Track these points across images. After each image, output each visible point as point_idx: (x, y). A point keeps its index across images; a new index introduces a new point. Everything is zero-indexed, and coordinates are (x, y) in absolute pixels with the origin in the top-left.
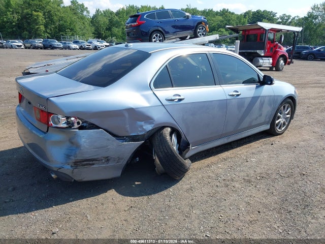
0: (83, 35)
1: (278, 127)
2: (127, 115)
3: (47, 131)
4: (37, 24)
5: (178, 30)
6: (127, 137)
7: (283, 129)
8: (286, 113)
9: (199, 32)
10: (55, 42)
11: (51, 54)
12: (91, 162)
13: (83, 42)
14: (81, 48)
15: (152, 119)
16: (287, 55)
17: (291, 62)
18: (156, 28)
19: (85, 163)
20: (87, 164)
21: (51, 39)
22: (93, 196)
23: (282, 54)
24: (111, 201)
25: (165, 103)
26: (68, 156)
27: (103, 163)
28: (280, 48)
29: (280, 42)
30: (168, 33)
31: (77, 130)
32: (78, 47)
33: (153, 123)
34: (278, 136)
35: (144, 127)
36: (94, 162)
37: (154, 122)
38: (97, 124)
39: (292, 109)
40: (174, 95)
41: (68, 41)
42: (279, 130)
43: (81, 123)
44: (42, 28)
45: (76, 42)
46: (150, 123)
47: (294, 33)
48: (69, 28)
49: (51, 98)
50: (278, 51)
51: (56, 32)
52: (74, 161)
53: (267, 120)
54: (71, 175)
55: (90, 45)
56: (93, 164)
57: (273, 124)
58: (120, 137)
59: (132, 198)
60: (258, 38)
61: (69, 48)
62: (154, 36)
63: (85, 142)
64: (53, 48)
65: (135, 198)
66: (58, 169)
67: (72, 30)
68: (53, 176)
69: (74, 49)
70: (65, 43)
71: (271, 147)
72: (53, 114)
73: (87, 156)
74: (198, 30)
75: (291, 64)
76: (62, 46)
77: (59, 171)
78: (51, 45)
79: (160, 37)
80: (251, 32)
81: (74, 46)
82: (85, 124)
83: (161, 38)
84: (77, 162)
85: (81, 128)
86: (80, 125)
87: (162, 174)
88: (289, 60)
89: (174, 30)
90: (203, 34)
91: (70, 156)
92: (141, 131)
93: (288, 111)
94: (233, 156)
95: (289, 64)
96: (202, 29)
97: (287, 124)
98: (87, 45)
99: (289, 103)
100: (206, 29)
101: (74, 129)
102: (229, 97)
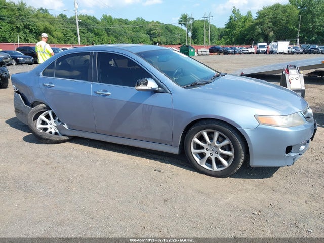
8: (217, 145)
42: (205, 167)
93: (223, 144)
97: (226, 166)
102: (95, 95)
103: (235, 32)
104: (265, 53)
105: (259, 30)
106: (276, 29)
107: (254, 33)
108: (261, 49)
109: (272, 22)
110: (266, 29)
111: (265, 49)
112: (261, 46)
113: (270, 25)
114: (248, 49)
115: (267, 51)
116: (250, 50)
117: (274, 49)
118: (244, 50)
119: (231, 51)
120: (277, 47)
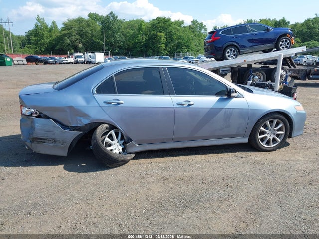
1: (264, 142)
2: (68, 111)
4: (160, 43)
5: (255, 44)
6: (71, 127)
7: (273, 146)
8: (275, 129)
9: (281, 45)
12: (43, 141)
13: (192, 58)
15: (89, 116)
18: (231, 43)
20: (40, 142)
27: (52, 143)
30: (244, 47)
31: (36, 118)
33: (89, 119)
35: (82, 121)
36: (45, 141)
37: (91, 118)
39: (285, 125)
42: (265, 146)
43: (38, 113)
44: (163, 46)
45: (186, 58)
48: (186, 46)
53: (242, 133)
54: (31, 148)
55: (198, 61)
56: (45, 143)
58: (66, 126)
62: (229, 50)
63: (38, 126)
67: (188, 47)
70: (177, 59)
73: (40, 136)
74: (281, 43)
79: (234, 52)
82: (41, 115)
83: (236, 53)
84: (34, 139)
85: (38, 117)
89: (251, 44)
90: (286, 47)
92: (80, 124)
93: (279, 127)
96: (286, 41)
97: (279, 142)
98: (195, 61)
100: (290, 42)
101: (33, 116)
102: (177, 106)
103: (43, 41)
104: (83, 63)
105: (68, 41)
106: (83, 41)
107: (63, 43)
108: (79, 60)
109: (79, 34)
110: (75, 41)
111: (83, 59)
112: (78, 57)
113: (78, 36)
114: (67, 59)
115: (85, 61)
116: (69, 60)
117: (92, 60)
118: (64, 60)
119: (51, 61)
120: (94, 58)
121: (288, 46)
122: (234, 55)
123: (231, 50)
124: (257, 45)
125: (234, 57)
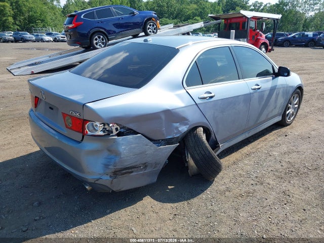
0: (55, 26)
1: (288, 117)
2: (163, 117)
3: (82, 140)
4: (4, 15)
6: (162, 140)
7: (292, 118)
8: (295, 103)
9: (149, 29)
10: (27, 34)
11: (24, 47)
12: (130, 170)
13: (57, 34)
14: (55, 40)
15: (187, 120)
16: (268, 42)
17: (272, 50)
18: (97, 29)
19: (124, 171)
20: (125, 173)
21: (21, 31)
22: (130, 206)
23: (263, 41)
24: (151, 209)
25: (198, 101)
26: (106, 166)
27: (141, 170)
28: (261, 36)
29: (261, 30)
31: (116, 137)
32: (52, 39)
34: (288, 127)
35: (180, 129)
36: (133, 170)
37: (189, 123)
38: (134, 128)
39: (299, 99)
40: (206, 93)
41: (40, 33)
42: (289, 121)
43: (119, 128)
44: (11, 19)
45: (49, 34)
46: (186, 124)
47: (274, 20)
48: (40, 20)
49: (88, 104)
50: (259, 39)
51: (25, 24)
52: (113, 170)
53: (280, 112)
54: (109, 186)
55: (64, 37)
56: (132, 172)
57: (284, 116)
58: (156, 141)
59: (172, 205)
60: (241, 27)
61: (42, 40)
63: (125, 149)
64: (25, 40)
65: (176, 204)
66: (95, 181)
67: (43, 21)
68: (87, 187)
69: (48, 42)
70: (37, 35)
71: (286, 139)
72: (90, 121)
73: (126, 164)
75: (272, 51)
76: (34, 38)
77: (96, 182)
78: (22, 38)
79: (103, 39)
80: (233, 21)
81: (47, 38)
82: (122, 130)
84: (117, 171)
85: (119, 135)
86: (118, 132)
87: (193, 176)
88: (270, 48)
91: (109, 165)
92: (176, 134)
93: (296, 101)
94: (254, 150)
95: (270, 51)
96: (153, 26)
97: (295, 115)
99: (298, 93)
100: (157, 27)
101: (113, 136)
102: (252, 91)
121: (155, 31)
122: (103, 43)
123: (99, 37)
124: (123, 31)
125: (103, 46)
